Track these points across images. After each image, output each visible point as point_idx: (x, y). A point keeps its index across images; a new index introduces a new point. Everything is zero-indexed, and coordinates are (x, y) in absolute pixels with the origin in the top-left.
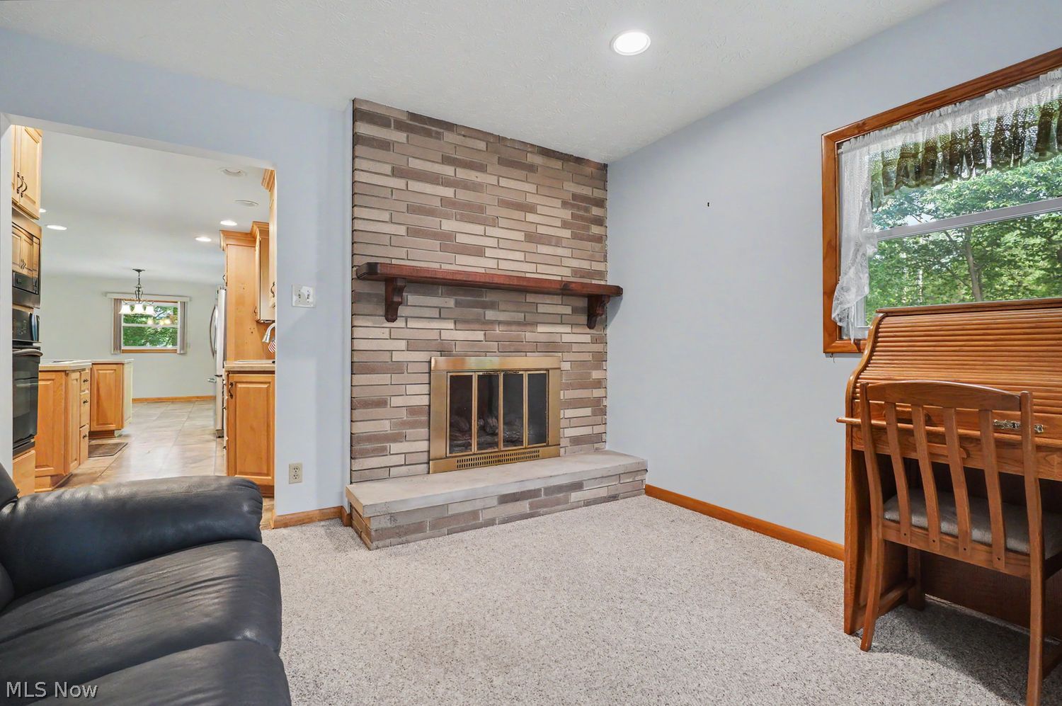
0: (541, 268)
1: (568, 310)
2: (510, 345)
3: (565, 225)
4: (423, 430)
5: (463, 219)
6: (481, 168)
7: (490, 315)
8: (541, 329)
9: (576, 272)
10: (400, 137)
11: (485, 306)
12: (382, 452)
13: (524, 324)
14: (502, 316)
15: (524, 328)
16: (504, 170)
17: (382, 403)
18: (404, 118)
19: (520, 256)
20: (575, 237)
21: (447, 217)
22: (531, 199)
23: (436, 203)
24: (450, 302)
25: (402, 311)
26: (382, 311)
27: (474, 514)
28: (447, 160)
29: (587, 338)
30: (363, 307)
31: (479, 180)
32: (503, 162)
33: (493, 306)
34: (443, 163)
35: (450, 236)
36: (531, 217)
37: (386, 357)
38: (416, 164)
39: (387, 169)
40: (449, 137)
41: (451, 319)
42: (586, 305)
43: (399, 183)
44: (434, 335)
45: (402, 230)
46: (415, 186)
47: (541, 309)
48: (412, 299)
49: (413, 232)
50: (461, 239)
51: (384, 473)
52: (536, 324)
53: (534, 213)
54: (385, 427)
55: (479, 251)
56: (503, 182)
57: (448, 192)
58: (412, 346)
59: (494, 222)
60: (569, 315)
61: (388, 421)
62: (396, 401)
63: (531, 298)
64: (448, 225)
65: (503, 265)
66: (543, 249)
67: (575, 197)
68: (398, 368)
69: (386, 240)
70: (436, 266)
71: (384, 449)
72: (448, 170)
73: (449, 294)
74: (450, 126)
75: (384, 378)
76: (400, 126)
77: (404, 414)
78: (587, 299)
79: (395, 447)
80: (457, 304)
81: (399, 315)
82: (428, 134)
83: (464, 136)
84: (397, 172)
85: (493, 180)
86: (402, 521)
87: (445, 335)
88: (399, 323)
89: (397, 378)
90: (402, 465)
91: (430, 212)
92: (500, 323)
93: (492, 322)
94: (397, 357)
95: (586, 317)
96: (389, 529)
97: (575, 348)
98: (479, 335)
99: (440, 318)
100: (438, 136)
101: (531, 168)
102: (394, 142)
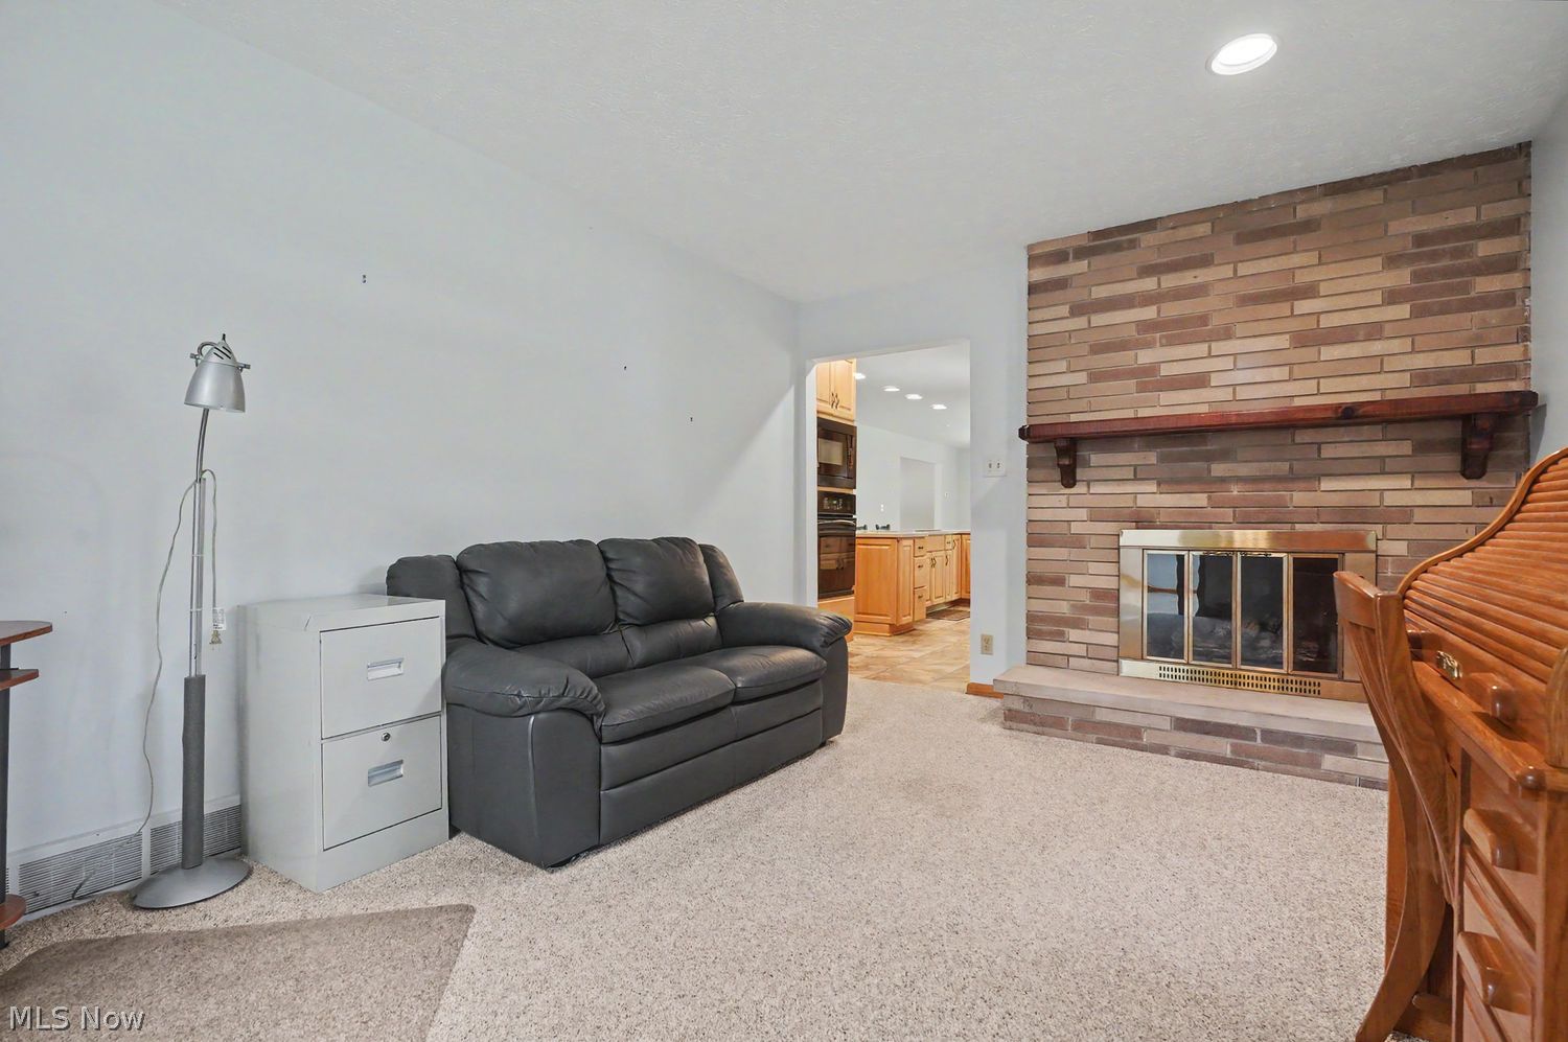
0: (1326, 386)
1: (1406, 448)
2: (1259, 512)
3: (1392, 297)
4: (1111, 619)
5: (1171, 342)
6: (1205, 261)
7: (1219, 469)
8: (1326, 484)
9: (1421, 377)
10: (1081, 266)
11: (1211, 457)
12: (1059, 636)
13: (1292, 478)
14: (1244, 470)
15: (1290, 485)
16: (1249, 249)
17: (1059, 581)
18: (1085, 243)
19: (1283, 373)
20: (1418, 313)
21: (1149, 345)
22: (1303, 278)
23: (1132, 332)
24: (1152, 457)
25: (1080, 473)
26: (1057, 474)
27: (1136, 731)
28: (1147, 271)
29: (1465, 497)
30: (1040, 474)
31: (1198, 280)
32: (1243, 238)
33: (1224, 456)
34: (1140, 277)
35: (1152, 370)
36: (1304, 306)
37: (1063, 528)
38: (1101, 292)
39: (1064, 310)
40: (1147, 239)
41: (1153, 479)
42: (1460, 436)
43: (1080, 322)
44: (1127, 502)
45: (1082, 378)
46: (1099, 319)
47: (1328, 452)
48: (1096, 458)
49: (1096, 377)
50: (1165, 370)
51: (1062, 661)
52: (1319, 477)
53: (1315, 297)
54: (1064, 608)
55: (1199, 381)
56: (1243, 269)
57: (1149, 313)
58: (1097, 515)
59: (1227, 334)
60: (1409, 456)
61: (1065, 603)
62: (1074, 580)
63: (1304, 436)
64: (1145, 357)
65: (1243, 393)
66: (1329, 353)
67: (1421, 239)
68: (1077, 542)
69: (1063, 394)
70: (1130, 414)
71: (1062, 634)
72: (1149, 284)
73: (1149, 447)
74: (1149, 225)
75: (1062, 553)
76: (1081, 253)
77: (1086, 598)
78: (1460, 423)
79: (1074, 634)
80: (1162, 459)
81: (1078, 478)
82: (1118, 247)
83: (1173, 228)
84: (1077, 310)
85: (1227, 271)
86: (1038, 709)
87: (1142, 501)
88: (1080, 488)
89: (1075, 553)
90: (1083, 657)
91: (1122, 346)
92: (1239, 479)
93: (1223, 480)
94: (1076, 528)
95: (1460, 458)
96: (1024, 713)
97: (1418, 516)
98: (1200, 499)
99: (1136, 479)
100: (1133, 244)
101: (1308, 226)
102: (1072, 276)
